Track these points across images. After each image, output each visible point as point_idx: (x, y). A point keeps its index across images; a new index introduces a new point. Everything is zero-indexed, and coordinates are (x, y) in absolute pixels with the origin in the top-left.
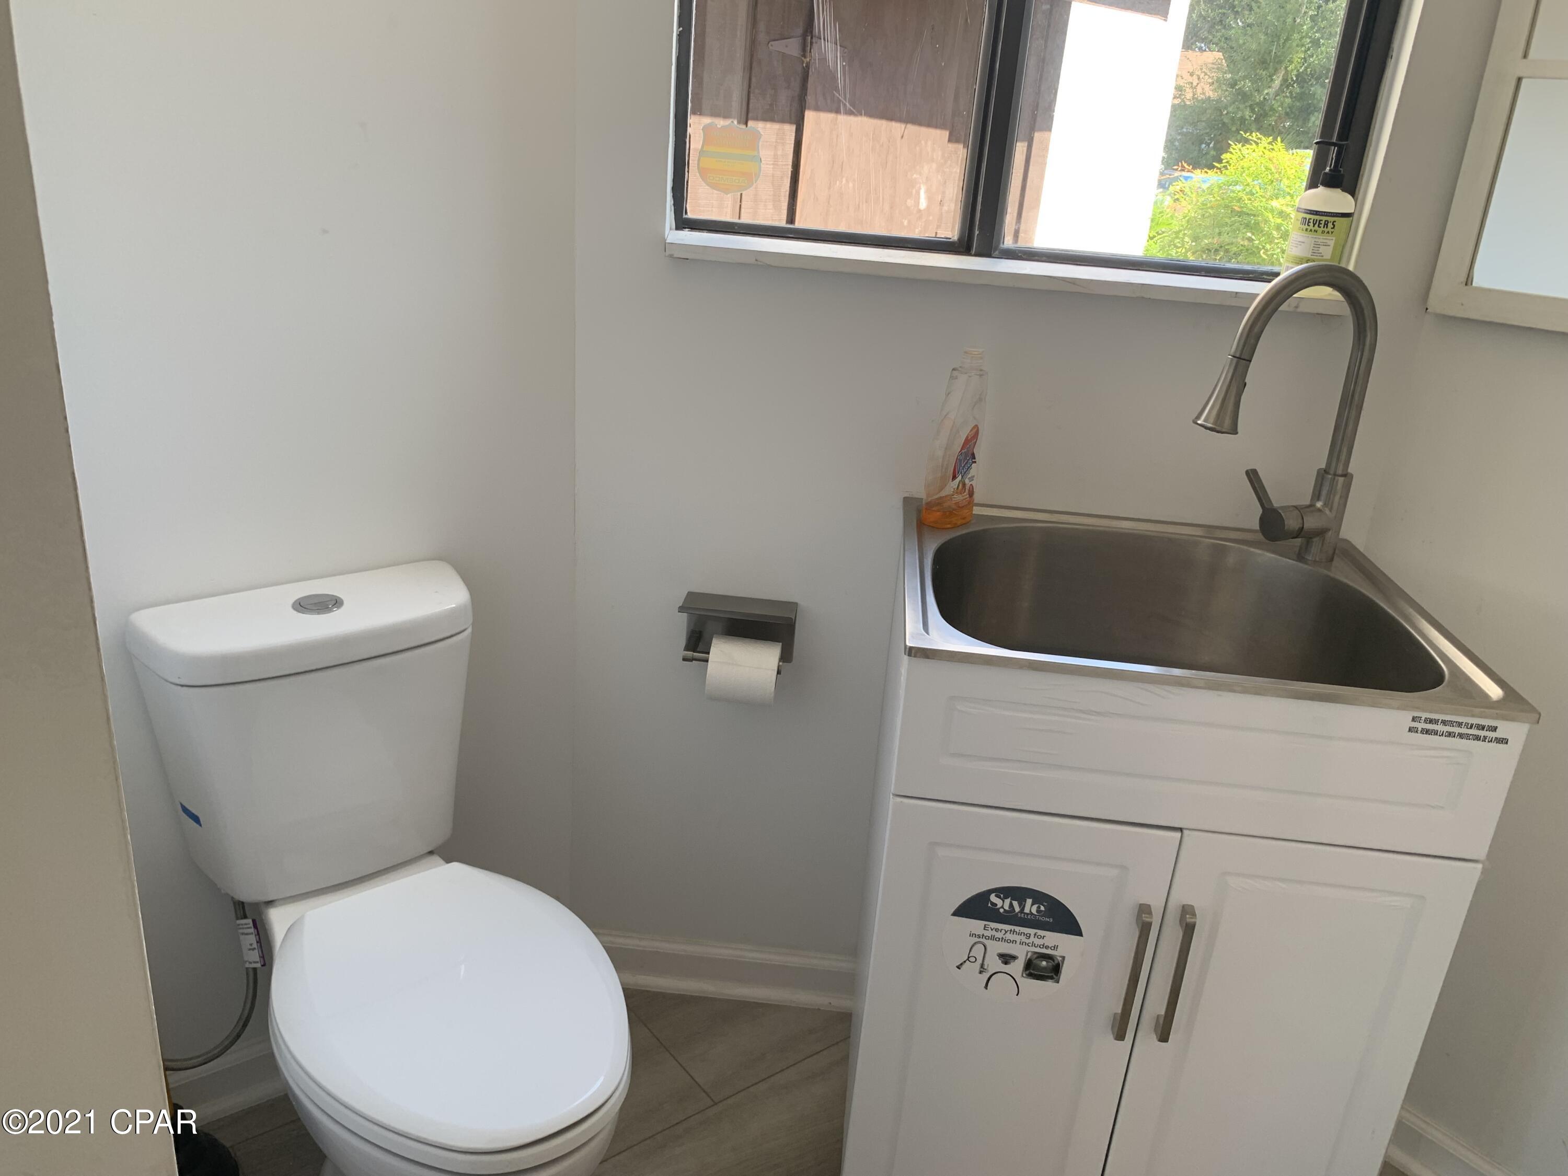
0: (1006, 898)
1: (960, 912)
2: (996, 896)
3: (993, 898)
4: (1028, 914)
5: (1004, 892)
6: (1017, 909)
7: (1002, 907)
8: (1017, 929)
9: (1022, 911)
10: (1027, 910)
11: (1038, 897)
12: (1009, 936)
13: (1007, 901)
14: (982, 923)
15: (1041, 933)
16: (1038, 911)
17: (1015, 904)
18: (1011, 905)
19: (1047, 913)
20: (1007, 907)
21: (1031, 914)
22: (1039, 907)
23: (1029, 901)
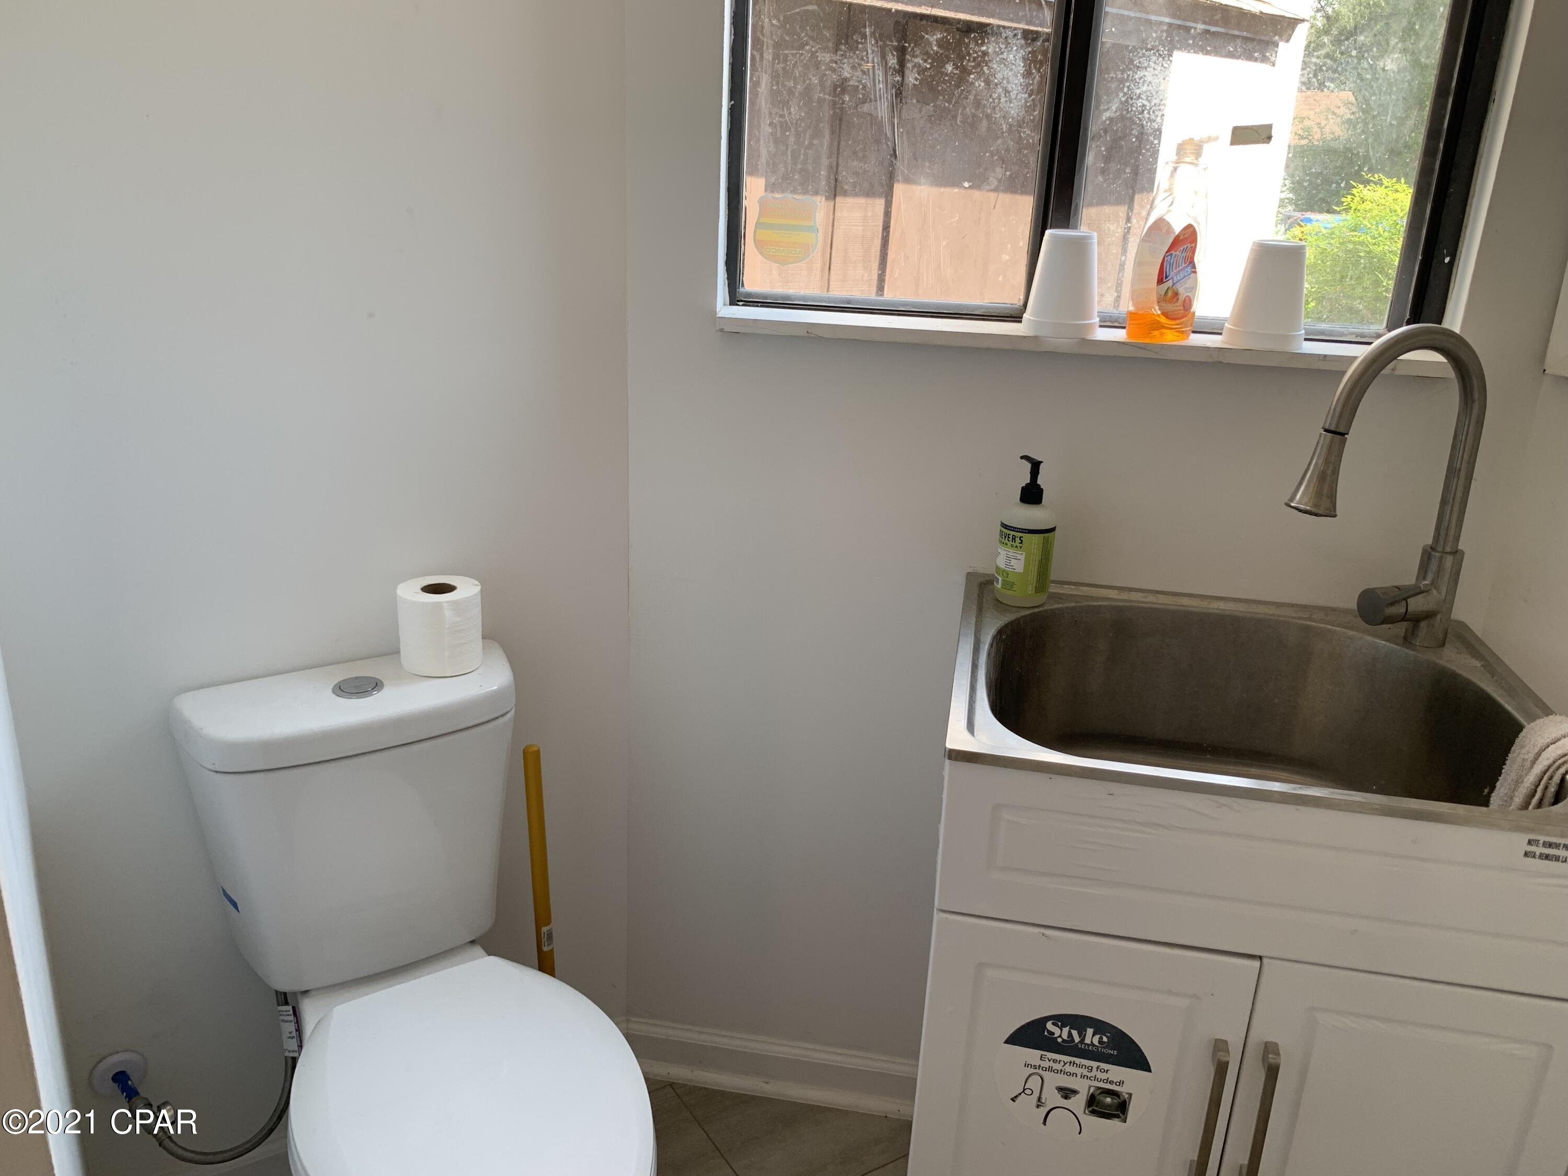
0: (1064, 1026)
1: (1011, 1040)
2: (1053, 1024)
3: (1049, 1026)
4: (1089, 1045)
5: (1063, 1020)
6: (1077, 1039)
7: (1060, 1036)
8: (1078, 1060)
9: (1082, 1041)
10: (1088, 1041)
11: (1100, 1026)
12: (1068, 1068)
13: (1066, 1030)
14: (1038, 1053)
15: (1104, 1066)
16: (1100, 1042)
17: (1075, 1033)
18: (1070, 1035)
19: (1112, 1044)
20: (1065, 1036)
21: (1092, 1044)
22: (1101, 1038)
23: (1090, 1031)
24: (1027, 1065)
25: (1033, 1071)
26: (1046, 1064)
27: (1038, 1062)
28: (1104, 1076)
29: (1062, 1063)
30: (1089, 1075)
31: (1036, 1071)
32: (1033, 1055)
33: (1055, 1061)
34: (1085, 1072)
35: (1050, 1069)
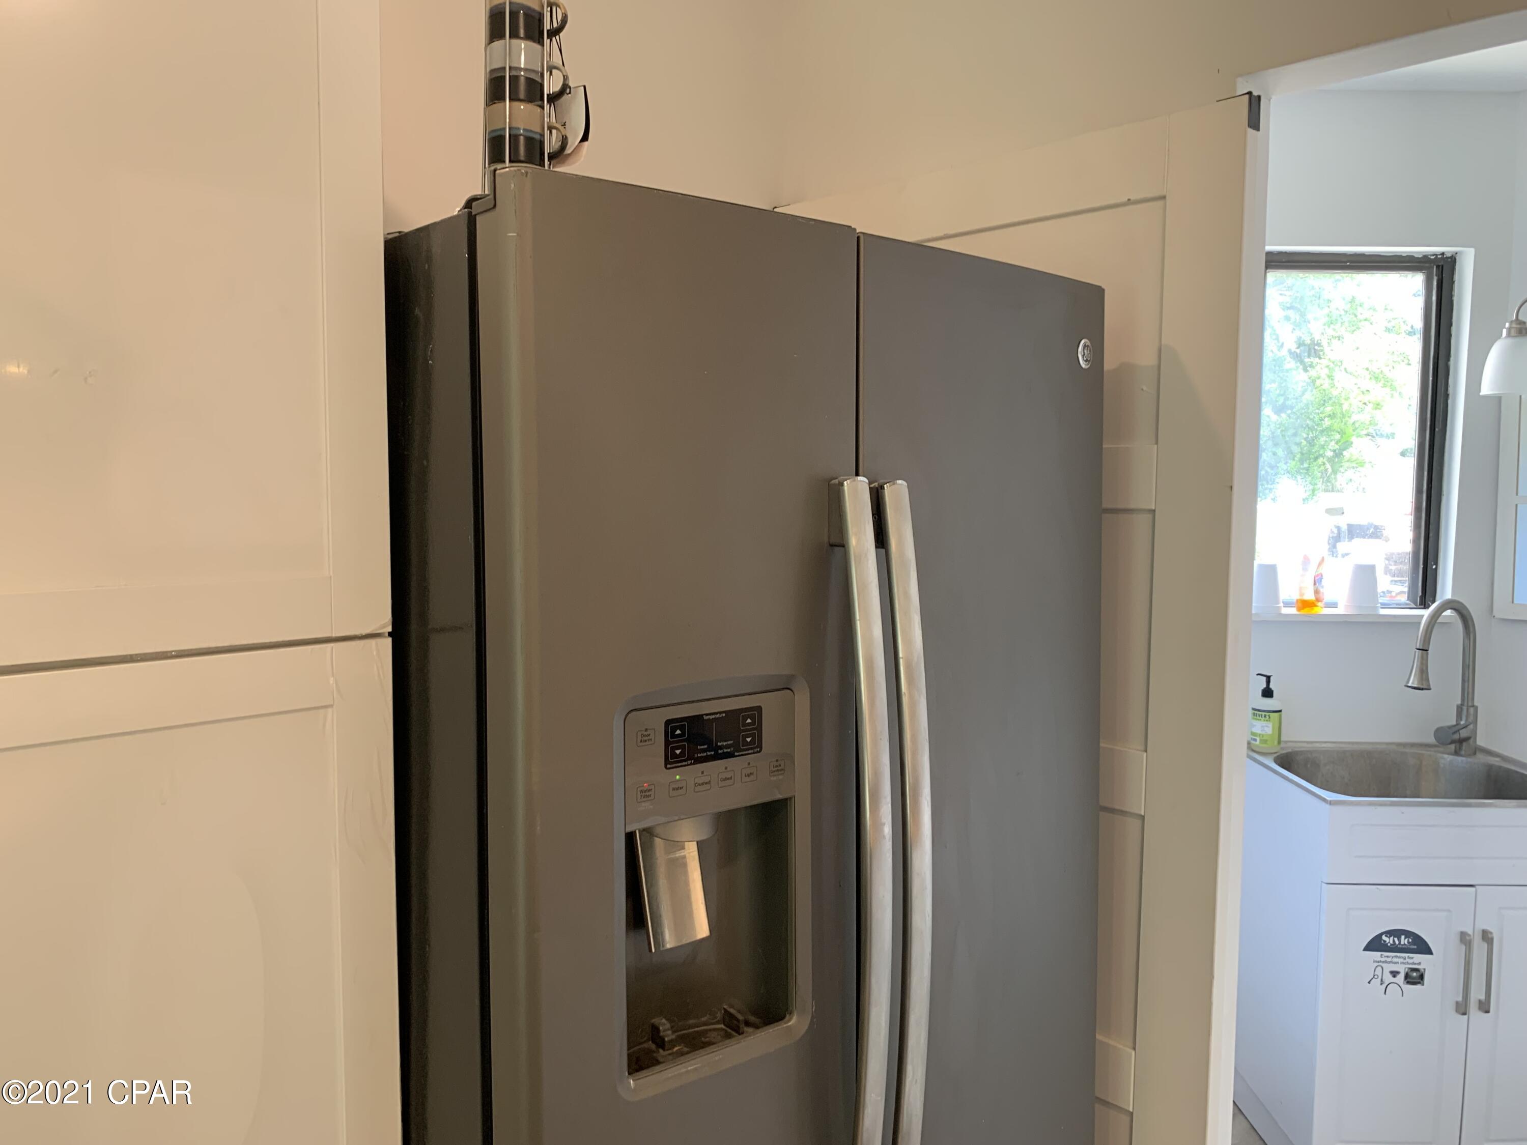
0: (1390, 936)
1: (1367, 949)
2: (1386, 936)
3: (1384, 937)
4: (1403, 945)
5: (1389, 933)
6: (1397, 942)
7: (1389, 942)
8: (1398, 954)
9: (1400, 943)
10: (1402, 943)
11: (1408, 934)
12: (1395, 960)
13: (1392, 938)
14: (1379, 954)
15: (1411, 955)
16: (1408, 942)
17: (1396, 939)
18: (1394, 941)
19: (1413, 943)
20: (1391, 942)
21: (1405, 944)
22: (1408, 940)
23: (1403, 937)
24: (1375, 961)
25: (1378, 964)
26: (1383, 959)
27: (1379, 959)
28: (1410, 961)
29: (1391, 957)
30: (1405, 961)
31: (1380, 964)
32: (1376, 955)
33: (1387, 957)
34: (1402, 960)
35: (1385, 962)
